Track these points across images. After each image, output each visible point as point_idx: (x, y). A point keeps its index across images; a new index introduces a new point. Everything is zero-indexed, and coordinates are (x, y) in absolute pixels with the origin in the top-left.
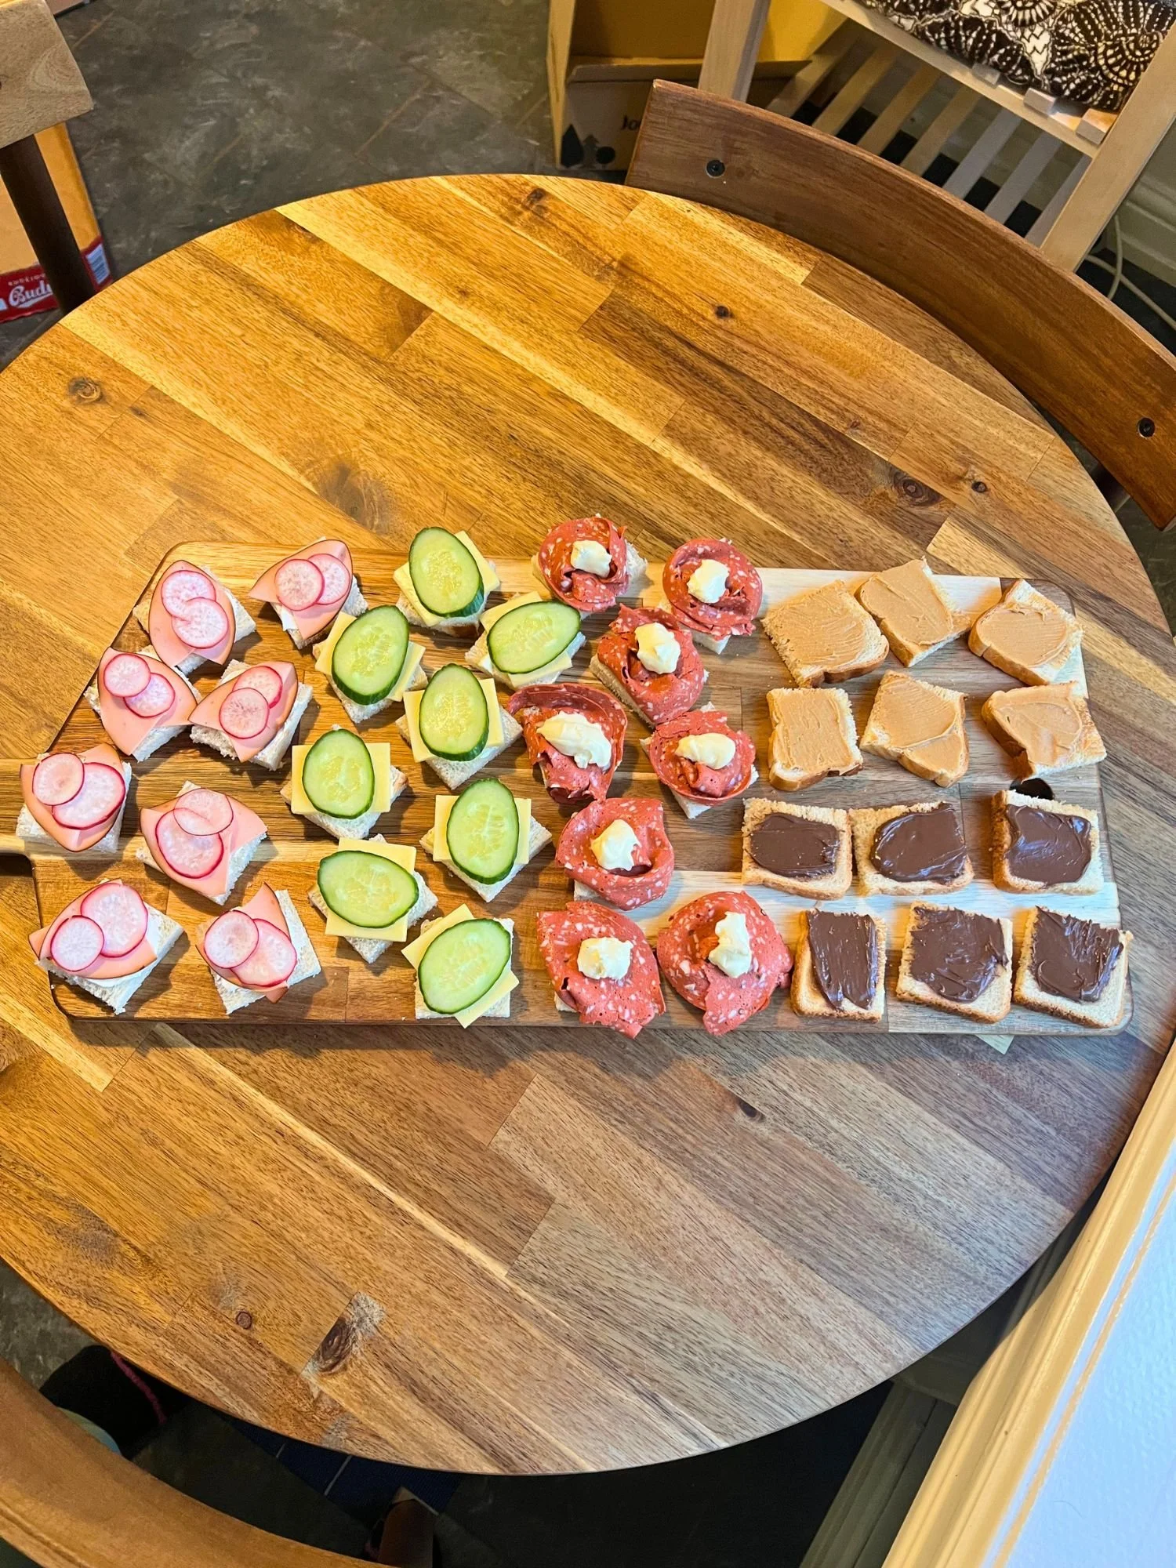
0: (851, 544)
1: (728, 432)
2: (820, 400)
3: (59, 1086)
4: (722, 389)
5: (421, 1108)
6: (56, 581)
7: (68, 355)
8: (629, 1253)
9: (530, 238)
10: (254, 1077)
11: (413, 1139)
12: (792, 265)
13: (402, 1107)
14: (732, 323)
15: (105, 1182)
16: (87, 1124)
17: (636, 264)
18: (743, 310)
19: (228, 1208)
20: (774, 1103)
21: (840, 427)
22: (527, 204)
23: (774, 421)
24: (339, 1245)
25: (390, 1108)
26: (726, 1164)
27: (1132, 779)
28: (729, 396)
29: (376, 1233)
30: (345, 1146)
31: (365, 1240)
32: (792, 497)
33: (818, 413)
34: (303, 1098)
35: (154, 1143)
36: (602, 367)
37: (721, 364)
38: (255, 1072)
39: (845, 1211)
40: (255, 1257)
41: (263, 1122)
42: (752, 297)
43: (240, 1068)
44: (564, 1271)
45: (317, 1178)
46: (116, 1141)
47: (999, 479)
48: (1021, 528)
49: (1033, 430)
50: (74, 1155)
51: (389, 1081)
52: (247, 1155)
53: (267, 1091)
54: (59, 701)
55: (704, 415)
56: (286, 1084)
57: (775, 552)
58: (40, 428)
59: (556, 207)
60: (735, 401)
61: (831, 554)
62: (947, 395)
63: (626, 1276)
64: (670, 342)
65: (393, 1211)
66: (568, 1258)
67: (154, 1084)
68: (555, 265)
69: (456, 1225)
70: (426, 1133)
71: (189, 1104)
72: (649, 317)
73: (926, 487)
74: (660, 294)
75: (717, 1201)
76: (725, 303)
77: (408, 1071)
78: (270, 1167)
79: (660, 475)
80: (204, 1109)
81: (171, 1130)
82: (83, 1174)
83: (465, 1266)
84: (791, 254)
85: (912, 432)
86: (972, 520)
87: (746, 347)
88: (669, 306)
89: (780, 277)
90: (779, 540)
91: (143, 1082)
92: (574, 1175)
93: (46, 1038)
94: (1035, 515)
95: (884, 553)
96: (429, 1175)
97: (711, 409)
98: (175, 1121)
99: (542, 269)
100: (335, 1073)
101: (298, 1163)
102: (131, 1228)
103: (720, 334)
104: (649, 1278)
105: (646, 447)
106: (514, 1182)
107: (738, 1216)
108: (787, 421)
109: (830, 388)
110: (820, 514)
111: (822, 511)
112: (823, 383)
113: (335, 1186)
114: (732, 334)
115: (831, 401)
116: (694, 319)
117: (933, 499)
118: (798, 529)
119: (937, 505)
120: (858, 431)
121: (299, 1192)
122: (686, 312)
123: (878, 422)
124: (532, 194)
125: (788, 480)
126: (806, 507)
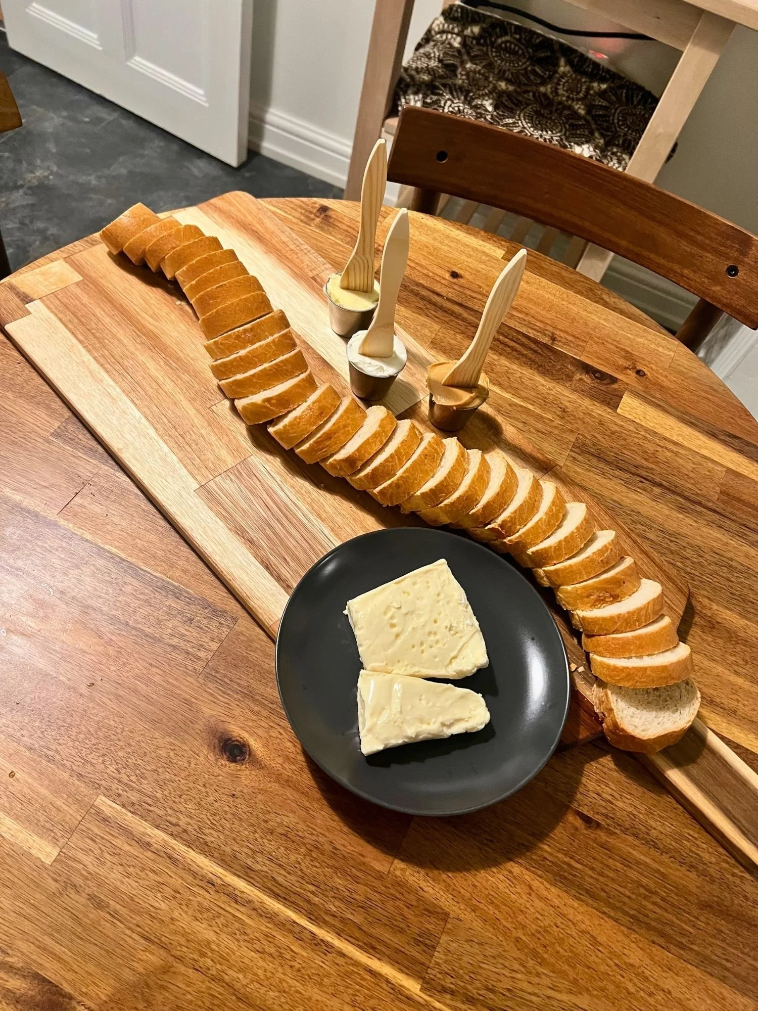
0: (568, 410)
2: (529, 325)
3: (11, 863)
4: (464, 320)
5: (328, 847)
8: (517, 954)
9: (323, 234)
10: (185, 836)
11: (325, 876)
12: (493, 248)
13: (312, 848)
14: (462, 281)
16: (38, 896)
18: (468, 273)
19: (171, 959)
20: (604, 811)
21: (546, 340)
22: (318, 214)
24: (272, 980)
25: (302, 850)
26: (579, 866)
28: (469, 323)
29: (304, 965)
30: (268, 888)
31: (295, 973)
32: (523, 382)
33: (529, 332)
34: (228, 849)
35: (100, 905)
37: (460, 305)
38: (185, 831)
39: (677, 894)
40: (200, 1003)
41: (195, 874)
42: (472, 266)
43: (172, 829)
44: (468, 978)
45: (248, 921)
46: (65, 909)
47: (651, 368)
48: (673, 397)
49: (664, 339)
50: (27, 926)
51: (299, 827)
52: (184, 907)
53: (197, 847)
55: (455, 335)
56: (213, 839)
57: (519, 417)
59: (337, 216)
60: (473, 326)
61: (555, 416)
62: (605, 320)
63: (519, 976)
64: (424, 293)
65: (317, 943)
66: (469, 967)
67: (97, 852)
68: (342, 249)
69: (370, 948)
70: (336, 869)
71: (129, 866)
73: (607, 374)
74: (413, 265)
75: (578, 899)
76: (455, 270)
77: (313, 817)
78: (205, 916)
80: (143, 869)
81: (115, 892)
82: (38, 943)
83: (384, 985)
84: (492, 242)
85: (590, 342)
86: (641, 393)
87: (474, 295)
88: (419, 271)
89: (488, 255)
90: (520, 409)
91: (86, 851)
92: (462, 891)
94: (678, 389)
95: (590, 415)
96: (342, 906)
97: (459, 331)
98: (118, 884)
100: (253, 826)
101: (228, 909)
102: (84, 990)
103: (456, 287)
104: (538, 975)
106: (414, 903)
107: (597, 910)
108: (510, 337)
109: (533, 317)
110: (543, 392)
111: (544, 390)
112: (527, 314)
113: (265, 926)
114: (464, 287)
115: (535, 325)
116: (437, 279)
117: (613, 381)
118: (531, 402)
119: (617, 384)
120: (557, 343)
121: (233, 936)
122: (431, 275)
123: (567, 337)
124: (320, 209)
125: (518, 372)
126: (534, 389)
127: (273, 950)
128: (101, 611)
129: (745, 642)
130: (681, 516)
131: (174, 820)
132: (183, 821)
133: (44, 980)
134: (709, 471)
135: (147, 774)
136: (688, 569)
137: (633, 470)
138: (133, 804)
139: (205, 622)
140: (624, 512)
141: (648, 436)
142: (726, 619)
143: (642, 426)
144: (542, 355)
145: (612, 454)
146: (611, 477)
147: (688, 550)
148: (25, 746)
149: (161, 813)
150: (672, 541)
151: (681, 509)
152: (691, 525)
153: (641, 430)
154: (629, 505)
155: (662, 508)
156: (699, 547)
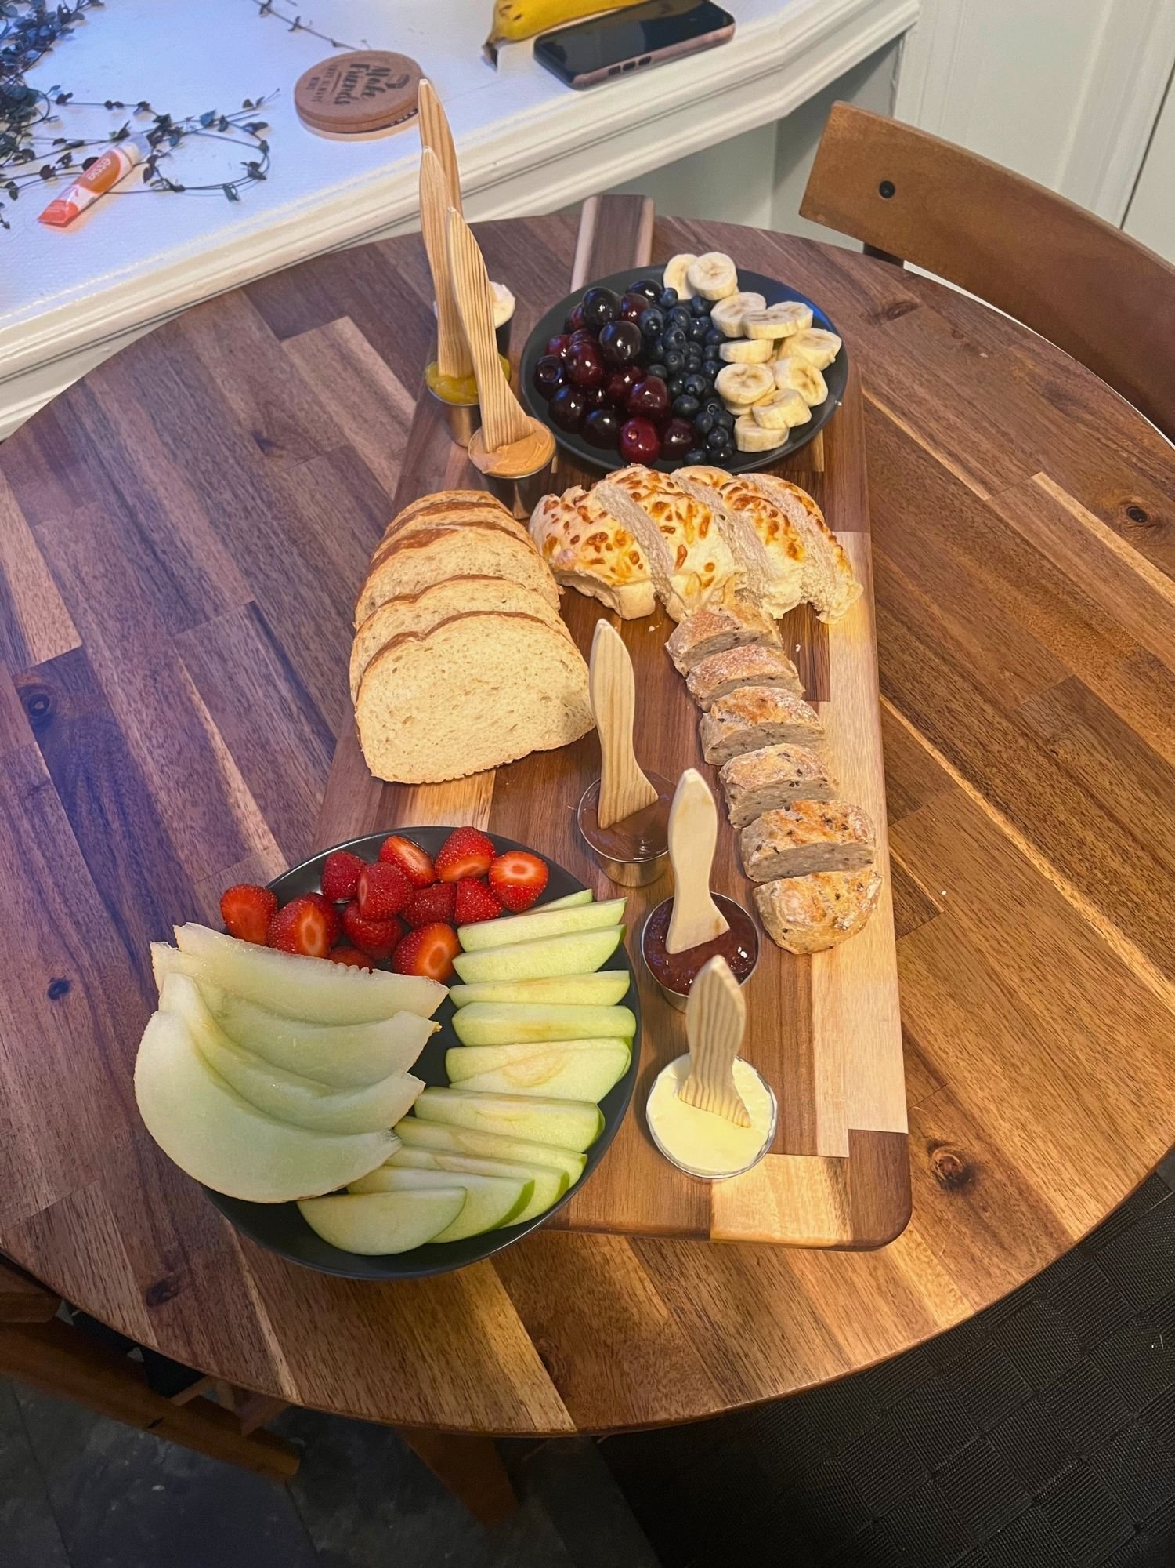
0: (148, 673)
1: (174, 830)
2: (44, 832)
4: (141, 885)
6: (1029, 906)
7: (967, 1241)
10: (915, 448)
14: (59, 972)
15: (1046, 423)
16: (1056, 457)
18: (32, 986)
19: (955, 387)
21: (52, 795)
22: (185, 1281)
23: (115, 825)
32: (166, 737)
33: (60, 818)
34: (880, 427)
35: (1004, 434)
37: (117, 918)
38: (914, 451)
40: (942, 361)
41: (916, 423)
43: (926, 457)
46: (1034, 442)
50: (1068, 442)
52: (933, 409)
53: (907, 438)
54: (1040, 774)
55: (186, 861)
56: (892, 439)
57: (229, 689)
58: (1024, 1129)
60: (138, 865)
61: (176, 669)
67: (997, 465)
71: (971, 447)
73: (24, 703)
76: (43, 1002)
78: (918, 399)
79: (287, 807)
80: (960, 442)
81: (989, 437)
82: (1063, 431)
86: (12, 657)
87: (70, 929)
88: (116, 1023)
90: (215, 701)
91: (1007, 469)
93: (1084, 515)
95: (124, 654)
97: (172, 865)
98: (985, 441)
101: (895, 396)
102: (1031, 395)
103: (86, 959)
105: (279, 844)
108: (101, 821)
109: (19, 843)
110: (152, 712)
111: (147, 716)
112: (24, 853)
114: (71, 954)
115: (33, 827)
116: (101, 991)
117: (29, 689)
118: (188, 704)
119: (30, 682)
120: (37, 783)
121: (900, 382)
122: (102, 1009)
123: (7, 787)
124: (167, 1299)
125: (155, 755)
126: (160, 721)
127: (871, 365)
128: (936, 654)
129: (250, 380)
130: (166, 502)
131: (921, 461)
132: (913, 457)
133: (1062, 411)
134: (60, 531)
135: (934, 499)
136: (227, 453)
137: (156, 570)
138: (955, 484)
140: (228, 529)
141: (81, 598)
142: (246, 403)
143: (71, 614)
145: (158, 595)
146: (196, 573)
147: (203, 468)
148: (1049, 561)
149: (930, 469)
150: (210, 484)
151: (154, 507)
152: (166, 489)
153: (80, 611)
154: (214, 534)
155: (176, 515)
156: (186, 467)
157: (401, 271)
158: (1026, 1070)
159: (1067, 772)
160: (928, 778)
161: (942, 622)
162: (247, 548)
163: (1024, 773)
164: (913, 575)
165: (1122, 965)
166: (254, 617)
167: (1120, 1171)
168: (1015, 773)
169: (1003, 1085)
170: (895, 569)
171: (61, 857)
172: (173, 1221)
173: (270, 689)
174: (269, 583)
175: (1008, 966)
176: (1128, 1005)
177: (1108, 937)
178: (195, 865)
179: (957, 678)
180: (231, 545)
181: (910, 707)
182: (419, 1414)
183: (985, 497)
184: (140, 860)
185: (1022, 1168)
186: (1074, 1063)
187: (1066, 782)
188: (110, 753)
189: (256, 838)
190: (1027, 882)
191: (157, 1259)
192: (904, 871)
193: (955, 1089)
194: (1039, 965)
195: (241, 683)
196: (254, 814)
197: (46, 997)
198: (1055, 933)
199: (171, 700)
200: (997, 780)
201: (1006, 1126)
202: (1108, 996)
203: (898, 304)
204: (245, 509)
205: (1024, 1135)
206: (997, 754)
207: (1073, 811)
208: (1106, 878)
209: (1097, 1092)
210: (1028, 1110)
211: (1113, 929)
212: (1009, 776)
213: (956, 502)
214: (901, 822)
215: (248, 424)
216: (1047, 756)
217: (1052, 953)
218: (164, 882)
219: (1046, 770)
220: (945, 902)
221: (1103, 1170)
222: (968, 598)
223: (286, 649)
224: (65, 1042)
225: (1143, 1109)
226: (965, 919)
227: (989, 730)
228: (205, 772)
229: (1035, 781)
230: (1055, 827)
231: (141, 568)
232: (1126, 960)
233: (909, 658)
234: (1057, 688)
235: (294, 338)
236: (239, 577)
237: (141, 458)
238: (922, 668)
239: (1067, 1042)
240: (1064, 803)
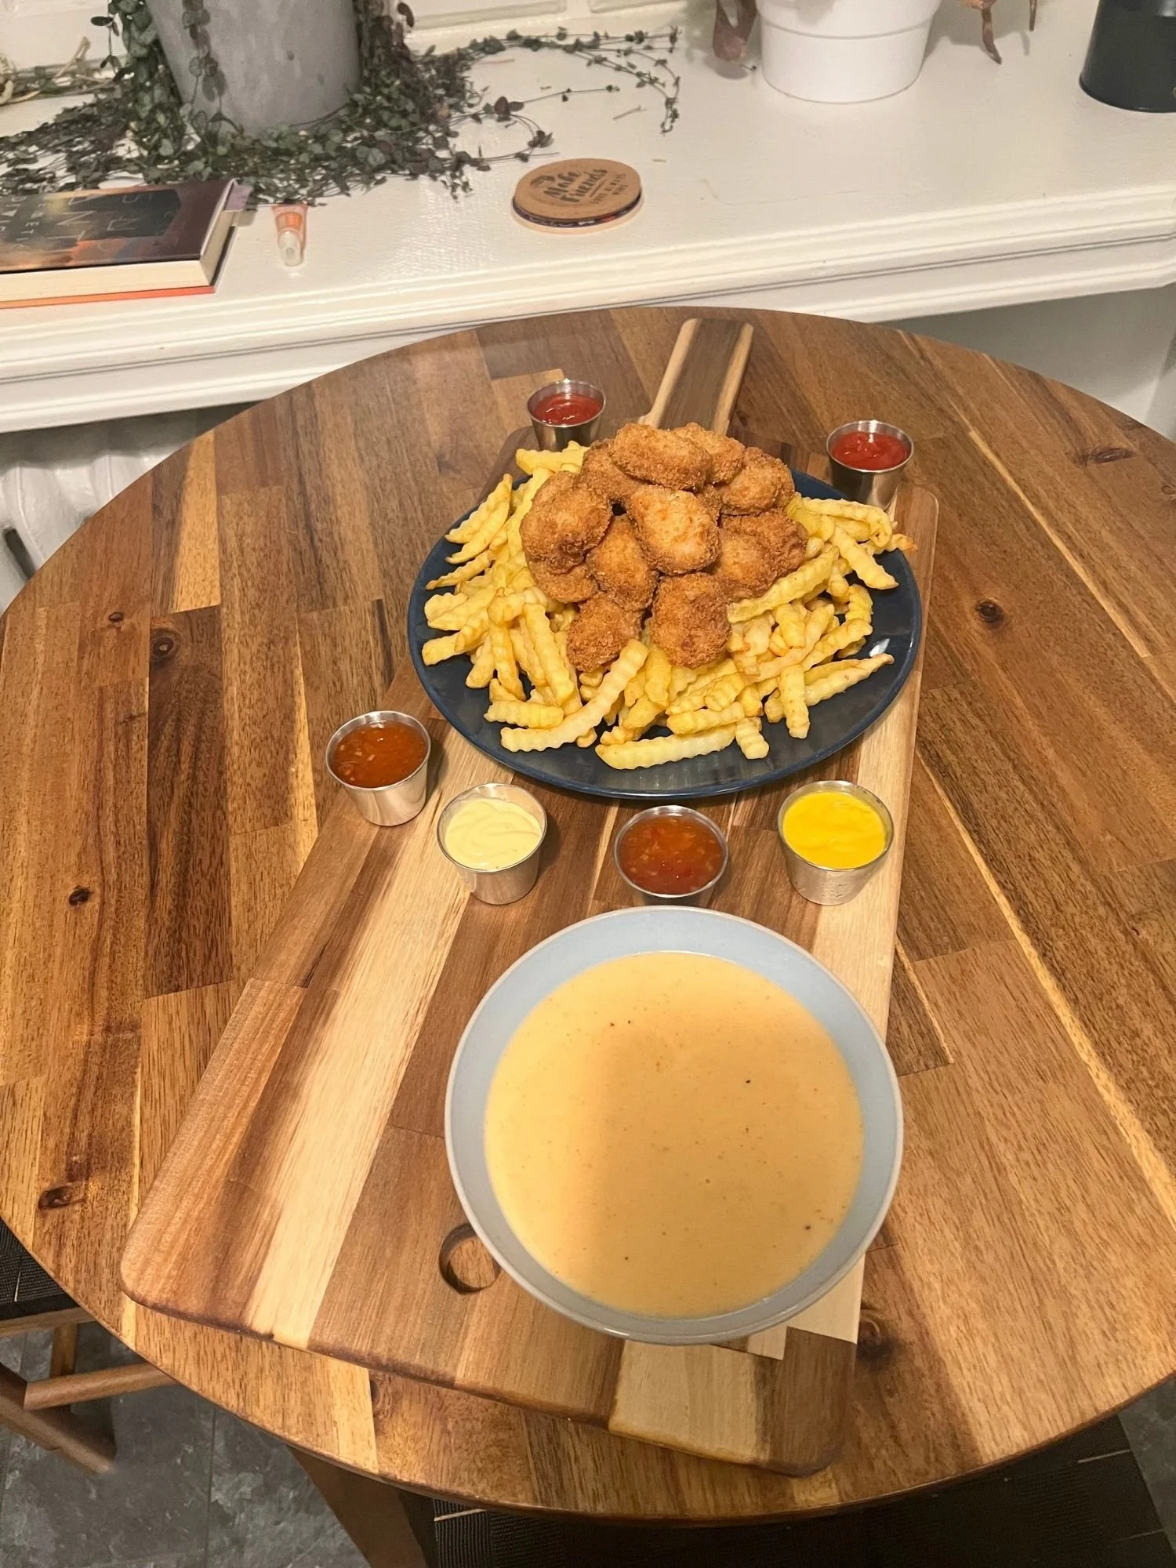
0: (266, 641)
1: (233, 784)
2: (125, 757)
4: (186, 824)
5: (966, 519)
6: (1051, 1083)
9: (137, 1139)
10: (1082, 591)
11: (984, 509)
13: (980, 526)
17: (78, 1015)
18: (59, 885)
19: (1148, 541)
21: (142, 726)
22: (77, 1198)
23: (185, 766)
24: (1077, 491)
25: (988, 530)
27: (301, 421)
29: (1045, 484)
30: (1037, 528)
31: (1055, 485)
32: (258, 700)
33: (141, 749)
34: (1051, 564)
36: (258, 925)
37: (153, 847)
41: (1092, 568)
43: (1092, 602)
44: (932, 416)
45: (1070, 525)
47: (95, 614)
48: (135, 574)
51: (977, 542)
52: (1116, 558)
53: (1077, 580)
54: (1112, 949)
55: (232, 813)
56: (1059, 576)
58: (966, 1320)
60: (190, 805)
61: (291, 645)
63: (895, 399)
64: (165, 901)
65: (1025, 486)
68: (155, 1081)
70: (972, 507)
71: (1145, 603)
72: (146, 947)
73: (152, 642)
74: (104, 961)
75: (806, 399)
76: (63, 905)
77: (960, 540)
78: (1102, 545)
80: (1135, 595)
83: (995, 447)
85: (97, 684)
86: (158, 601)
87: (111, 847)
88: (114, 942)
90: (314, 678)
94: (112, 578)
95: (252, 621)
96: (986, 490)
97: (219, 813)
99: (173, 1086)
100: (1017, 564)
101: (1079, 537)
103: (112, 877)
104: (880, 393)
105: (319, 819)
106: (931, 461)
107: (799, 388)
108: (174, 759)
109: (100, 761)
110: (256, 676)
111: (250, 678)
112: (99, 771)
113: (1059, 515)
114: (102, 869)
115: (116, 750)
116: (113, 909)
117: (161, 631)
118: (289, 676)
119: (164, 626)
120: (134, 713)
121: (1087, 524)
122: (109, 923)
123: (109, 710)
124: (57, 1206)
125: (243, 714)
126: (260, 687)
127: (1062, 502)
128: (1036, 798)
130: (339, 498)
131: (1085, 605)
132: (1077, 599)
134: (240, 504)
135: (1086, 645)
137: (308, 555)
138: (1114, 634)
139: (927, 718)
140: (383, 532)
141: (235, 564)
142: (442, 428)
143: (221, 576)
144: (180, 712)
145: (301, 578)
146: (341, 565)
147: (382, 477)
149: (1092, 615)
150: (383, 490)
151: (328, 501)
152: (343, 487)
153: (230, 574)
154: (369, 534)
155: (343, 513)
156: (368, 472)
157: (624, 337)
158: (989, 1257)
159: (1144, 954)
160: (983, 924)
161: (1053, 769)
162: (393, 552)
163: (1094, 943)
164: (1038, 715)
165: (1142, 1179)
166: (376, 613)
167: (1062, 1403)
168: (1083, 941)
169: (958, 1267)
170: (1019, 702)
171: (129, 782)
172: (90, 1136)
173: (366, 679)
174: (401, 588)
175: (1006, 1139)
176: (1133, 1222)
177: (1134, 1141)
178: (239, 819)
179: (1050, 828)
180: (380, 547)
181: (988, 845)
182: (235, 1397)
183: (1143, 652)
184: (194, 801)
185: (948, 1360)
186: (1049, 1269)
187: (1138, 965)
188: (205, 701)
189: (301, 809)
190: (1058, 1058)
191: (63, 1166)
192: (924, 1010)
193: (902, 1252)
194: (1041, 1148)
195: (342, 668)
196: (308, 787)
197: (67, 901)
198: (1072, 1121)
199: (276, 670)
200: (1061, 944)
201: (944, 1310)
202: (1112, 1207)
203: (1112, 450)
204: (406, 519)
205: (963, 1328)
206: (1069, 917)
207: (1136, 998)
208: (1153, 1079)
209: (1065, 1308)
210: (978, 1301)
211: (1143, 1136)
212: (1076, 942)
213: (1109, 653)
214: (940, 958)
215: (436, 446)
216: (1126, 932)
217: (1060, 1140)
218: (205, 827)
219: (1119, 947)
220: (959, 1054)
221: (1043, 1396)
222: (1091, 750)
223: (393, 648)
224: (66, 945)
225: (1113, 1343)
226: (974, 1076)
227: (1069, 891)
228: (280, 738)
229: (1104, 955)
230: (1111, 1008)
231: (295, 550)
232: (1148, 1173)
233: (1004, 795)
234: (1161, 865)
235: (505, 380)
236: (377, 574)
237: (333, 456)
238: (1016, 809)
239: (1047, 1243)
240: (1129, 986)
